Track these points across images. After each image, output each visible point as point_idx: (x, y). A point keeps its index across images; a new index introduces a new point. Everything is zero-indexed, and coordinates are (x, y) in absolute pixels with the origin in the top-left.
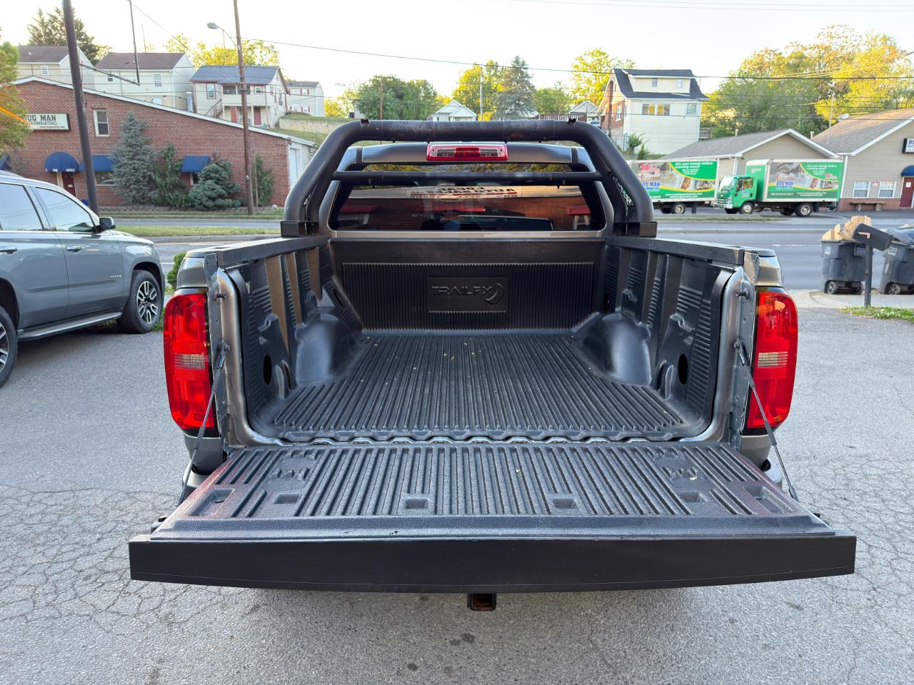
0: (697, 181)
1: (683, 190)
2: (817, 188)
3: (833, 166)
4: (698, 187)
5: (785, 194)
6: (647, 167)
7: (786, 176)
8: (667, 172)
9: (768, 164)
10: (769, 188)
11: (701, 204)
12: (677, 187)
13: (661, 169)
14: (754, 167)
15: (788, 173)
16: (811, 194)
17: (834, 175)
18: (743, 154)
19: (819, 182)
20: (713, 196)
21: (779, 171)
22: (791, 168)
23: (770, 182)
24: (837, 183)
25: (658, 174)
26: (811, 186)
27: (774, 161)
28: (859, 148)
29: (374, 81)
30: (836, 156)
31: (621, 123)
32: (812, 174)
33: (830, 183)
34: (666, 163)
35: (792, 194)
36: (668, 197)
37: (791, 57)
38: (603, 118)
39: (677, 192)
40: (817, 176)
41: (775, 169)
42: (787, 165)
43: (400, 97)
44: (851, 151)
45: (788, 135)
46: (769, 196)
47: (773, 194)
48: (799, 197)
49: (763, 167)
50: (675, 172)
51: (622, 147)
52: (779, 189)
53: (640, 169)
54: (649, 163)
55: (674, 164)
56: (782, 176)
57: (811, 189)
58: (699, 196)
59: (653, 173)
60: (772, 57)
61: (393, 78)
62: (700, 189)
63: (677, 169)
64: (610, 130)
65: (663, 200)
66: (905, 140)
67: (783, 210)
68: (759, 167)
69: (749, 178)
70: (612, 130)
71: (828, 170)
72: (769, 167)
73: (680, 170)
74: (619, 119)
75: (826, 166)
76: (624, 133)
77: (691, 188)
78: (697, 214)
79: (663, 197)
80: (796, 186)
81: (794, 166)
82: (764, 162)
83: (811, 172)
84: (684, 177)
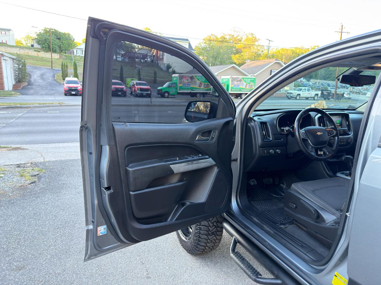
0: (205, 84)
1: (199, 88)
2: (248, 88)
3: (252, 79)
4: (205, 87)
5: (236, 90)
6: (185, 78)
7: (237, 83)
8: (193, 80)
9: (230, 78)
10: (231, 87)
11: (206, 93)
12: (197, 86)
13: (191, 79)
14: (225, 79)
15: (237, 82)
16: (245, 90)
17: (253, 83)
18: (218, 73)
19: (248, 86)
20: (211, 90)
21: (234, 81)
22: (238, 79)
23: (231, 85)
24: (254, 86)
25: (190, 80)
26: (246, 87)
27: (233, 77)
28: (257, 73)
29: (44, 30)
30: (249, 76)
31: (162, 59)
32: (246, 82)
33: (252, 86)
34: (192, 76)
35: (239, 90)
36: (194, 90)
37: (220, 38)
38: (154, 56)
39: (197, 88)
40: (248, 83)
41: (233, 80)
42: (237, 78)
43: (59, 39)
44: (254, 74)
45: (233, 67)
46: (231, 91)
47: (232, 90)
48: (241, 91)
49: (228, 79)
50: (196, 80)
51: (163, 69)
52: (235, 88)
53: (183, 78)
54: (186, 76)
55: (195, 76)
56: (235, 83)
57: (245, 88)
58: (206, 90)
59: (188, 80)
60: (214, 37)
61: (54, 29)
62: (206, 87)
63: (197, 79)
64: (157, 61)
65: (192, 92)
66: (271, 71)
67: (235, 96)
68: (227, 79)
69: (224, 83)
70: (158, 62)
71: (251, 81)
72: (231, 79)
73: (198, 79)
74: (161, 57)
75: (250, 79)
76: (164, 63)
77: (202, 87)
78: (205, 98)
79: (192, 90)
80: (240, 87)
81: (239, 79)
82: (229, 77)
83: (245, 81)
84: (200, 82)
